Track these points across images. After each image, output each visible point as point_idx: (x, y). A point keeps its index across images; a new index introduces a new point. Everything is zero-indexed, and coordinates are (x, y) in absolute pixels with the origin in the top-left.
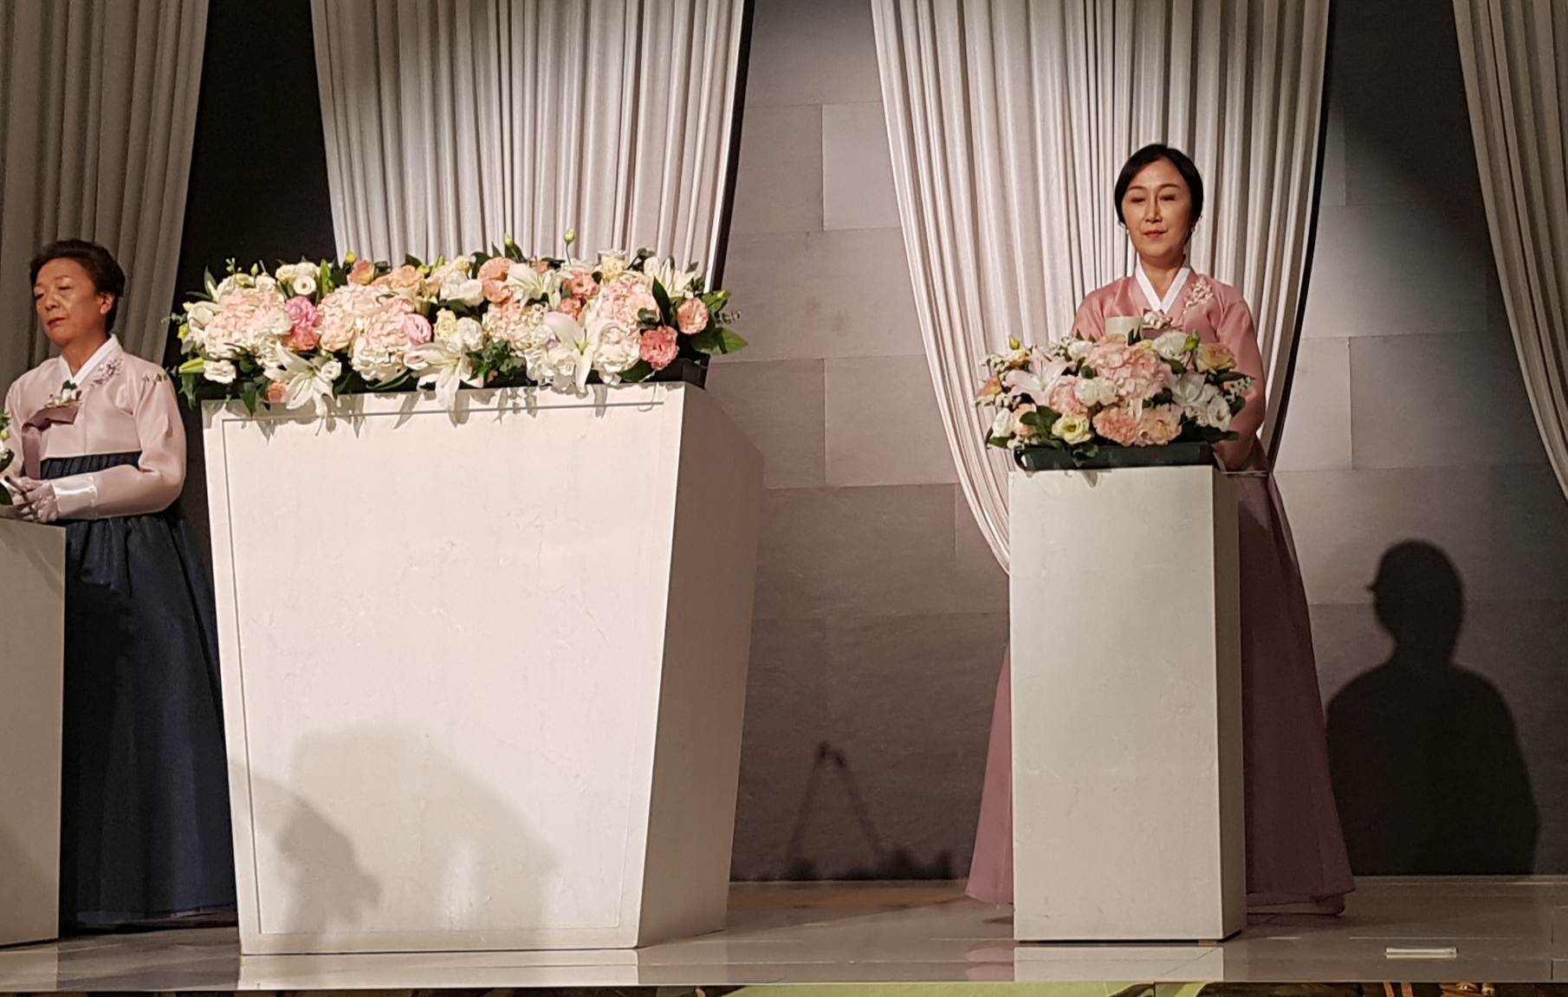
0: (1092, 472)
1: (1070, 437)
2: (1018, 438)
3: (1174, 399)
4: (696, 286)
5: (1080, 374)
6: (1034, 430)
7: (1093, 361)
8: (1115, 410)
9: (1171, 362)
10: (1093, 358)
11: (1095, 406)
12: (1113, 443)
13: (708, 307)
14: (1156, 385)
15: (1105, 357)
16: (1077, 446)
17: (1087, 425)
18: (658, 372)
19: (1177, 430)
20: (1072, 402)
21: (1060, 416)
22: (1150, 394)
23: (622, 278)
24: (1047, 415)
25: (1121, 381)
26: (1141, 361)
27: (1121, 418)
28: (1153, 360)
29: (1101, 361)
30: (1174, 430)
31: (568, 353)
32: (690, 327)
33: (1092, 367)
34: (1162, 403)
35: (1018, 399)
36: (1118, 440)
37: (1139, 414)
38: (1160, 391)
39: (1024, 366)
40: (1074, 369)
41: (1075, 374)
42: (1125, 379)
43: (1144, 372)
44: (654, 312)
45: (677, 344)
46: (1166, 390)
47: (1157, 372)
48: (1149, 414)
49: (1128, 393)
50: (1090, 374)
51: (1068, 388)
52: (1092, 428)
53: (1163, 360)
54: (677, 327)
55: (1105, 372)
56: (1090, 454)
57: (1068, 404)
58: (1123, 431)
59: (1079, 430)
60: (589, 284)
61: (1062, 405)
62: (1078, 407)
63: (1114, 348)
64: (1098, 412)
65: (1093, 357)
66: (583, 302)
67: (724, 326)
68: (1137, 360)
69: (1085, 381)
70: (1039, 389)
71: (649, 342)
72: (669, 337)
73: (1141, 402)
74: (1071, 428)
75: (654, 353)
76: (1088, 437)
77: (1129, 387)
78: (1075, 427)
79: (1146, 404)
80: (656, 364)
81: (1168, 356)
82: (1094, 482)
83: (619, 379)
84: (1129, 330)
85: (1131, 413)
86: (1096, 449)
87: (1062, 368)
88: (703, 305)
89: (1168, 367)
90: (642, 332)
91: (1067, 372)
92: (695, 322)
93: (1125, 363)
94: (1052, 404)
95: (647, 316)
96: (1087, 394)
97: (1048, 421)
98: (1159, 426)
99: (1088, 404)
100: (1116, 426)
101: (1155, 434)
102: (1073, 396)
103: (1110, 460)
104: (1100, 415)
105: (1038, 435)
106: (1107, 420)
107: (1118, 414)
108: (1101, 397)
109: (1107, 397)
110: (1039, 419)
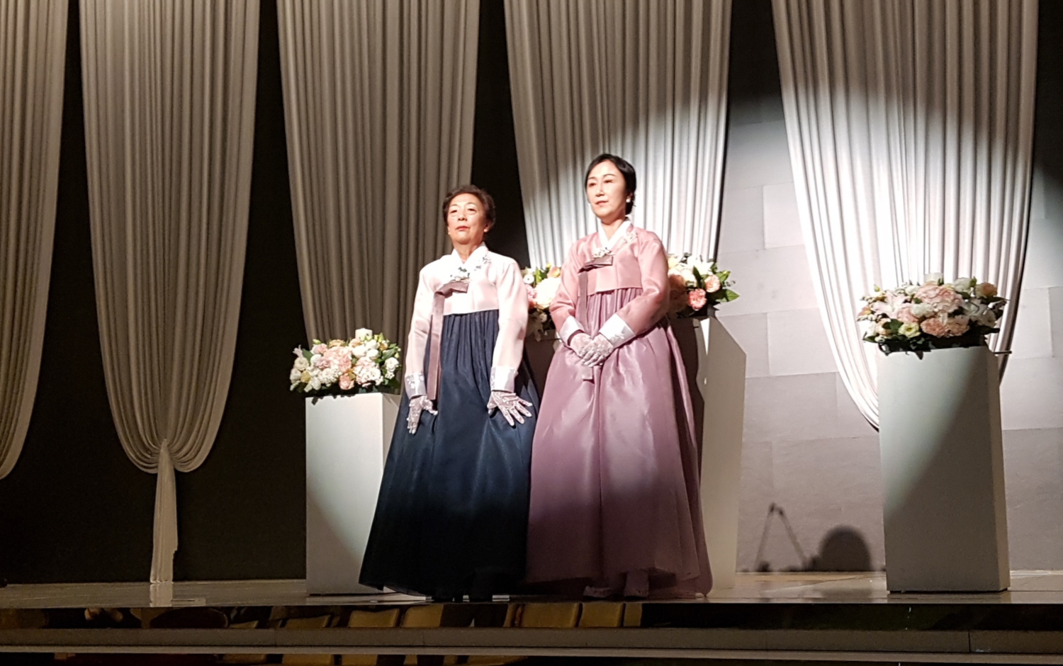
0: (919, 352)
1: (908, 334)
2: (881, 336)
3: (965, 312)
4: (713, 269)
5: (913, 302)
6: (889, 331)
7: (920, 295)
8: (932, 319)
9: (963, 294)
10: (919, 294)
11: (922, 318)
12: (931, 336)
13: (720, 278)
14: (954, 305)
15: (926, 293)
16: (912, 339)
17: (918, 328)
18: (696, 312)
19: (967, 328)
21: (902, 323)
22: (951, 311)
23: (677, 267)
24: (896, 323)
25: (935, 305)
26: (946, 294)
27: (937, 323)
28: (952, 293)
29: (924, 295)
30: (965, 328)
32: (711, 289)
33: (919, 298)
34: (958, 315)
35: (880, 317)
36: (935, 334)
37: (946, 321)
38: (956, 308)
39: (882, 300)
40: (909, 300)
42: (938, 303)
43: (947, 299)
44: (693, 282)
45: (706, 297)
46: (960, 308)
47: (955, 299)
48: (951, 321)
49: (940, 310)
50: (918, 301)
51: (907, 309)
52: (920, 330)
53: (957, 292)
55: (926, 300)
56: (920, 342)
57: (907, 317)
58: (937, 330)
59: (913, 331)
61: (904, 318)
62: (913, 319)
63: (931, 287)
64: (922, 321)
67: (727, 288)
68: (943, 293)
69: (916, 305)
70: (891, 311)
71: (691, 297)
72: (701, 294)
73: (946, 314)
74: (909, 329)
75: (694, 302)
76: (918, 334)
77: (940, 308)
78: (911, 329)
79: (949, 316)
80: (696, 308)
81: (960, 291)
82: (921, 357)
84: (938, 279)
85: (941, 321)
86: (923, 340)
87: (903, 300)
88: (717, 278)
89: (960, 296)
90: (688, 292)
91: (906, 301)
92: (713, 287)
93: (937, 295)
94: (899, 318)
95: (690, 284)
96: (917, 312)
97: (897, 326)
98: (957, 326)
99: (919, 317)
100: (933, 327)
101: (955, 331)
102: (909, 313)
103: (930, 345)
104: (925, 322)
105: (891, 334)
106: (928, 325)
107: (934, 321)
108: (925, 312)
109: (928, 313)
110: (892, 326)
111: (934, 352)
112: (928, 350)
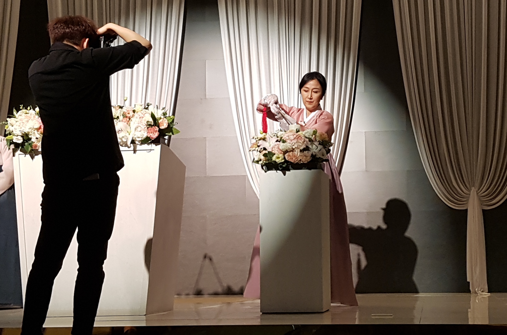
0: (284, 171)
1: (277, 160)
2: (262, 161)
3: (309, 149)
4: (164, 114)
5: (281, 142)
6: (267, 158)
7: (285, 138)
8: (291, 152)
9: (309, 138)
11: (286, 151)
13: (168, 121)
14: (304, 145)
15: (289, 137)
16: (280, 163)
17: (283, 157)
18: (152, 140)
19: (310, 159)
20: (279, 150)
21: (275, 154)
22: (302, 148)
23: (142, 112)
24: (271, 154)
25: (293, 144)
26: (300, 138)
27: (294, 155)
28: (303, 138)
29: (287, 138)
30: (309, 159)
31: (125, 134)
32: (163, 127)
34: (306, 151)
35: (262, 149)
36: (292, 161)
37: (299, 154)
38: (305, 147)
39: (264, 139)
40: (279, 140)
41: (280, 142)
42: (295, 143)
43: (300, 141)
44: (151, 122)
45: (158, 132)
46: (307, 147)
47: (304, 141)
48: (302, 154)
49: (296, 148)
50: (284, 142)
51: (277, 146)
53: (306, 137)
54: (158, 127)
55: (288, 141)
56: (284, 166)
57: (277, 151)
58: (294, 159)
59: (280, 159)
60: (132, 113)
61: (275, 151)
62: (280, 152)
63: (291, 134)
64: (286, 153)
65: (285, 136)
66: (130, 119)
67: (173, 126)
68: (298, 138)
69: (283, 144)
70: (269, 146)
71: (150, 131)
72: (156, 130)
73: (299, 150)
74: (278, 158)
75: (151, 134)
76: (283, 161)
77: (296, 146)
78: (279, 157)
79: (301, 151)
80: (152, 138)
81: (308, 136)
82: (285, 174)
83: (141, 142)
84: (296, 128)
85: (296, 153)
86: (286, 164)
87: (276, 140)
88: (166, 120)
89: (307, 140)
90: (148, 128)
92: (164, 125)
93: (295, 138)
94: (272, 151)
95: (149, 123)
96: (283, 148)
97: (271, 156)
98: (305, 157)
99: (283, 151)
100: (292, 157)
101: (304, 160)
102: (279, 148)
103: (290, 168)
104: (287, 154)
105: (268, 160)
106: (289, 156)
107: (293, 154)
108: (287, 149)
109: (289, 149)
110: (268, 155)
111: (292, 171)
112: (289, 170)
